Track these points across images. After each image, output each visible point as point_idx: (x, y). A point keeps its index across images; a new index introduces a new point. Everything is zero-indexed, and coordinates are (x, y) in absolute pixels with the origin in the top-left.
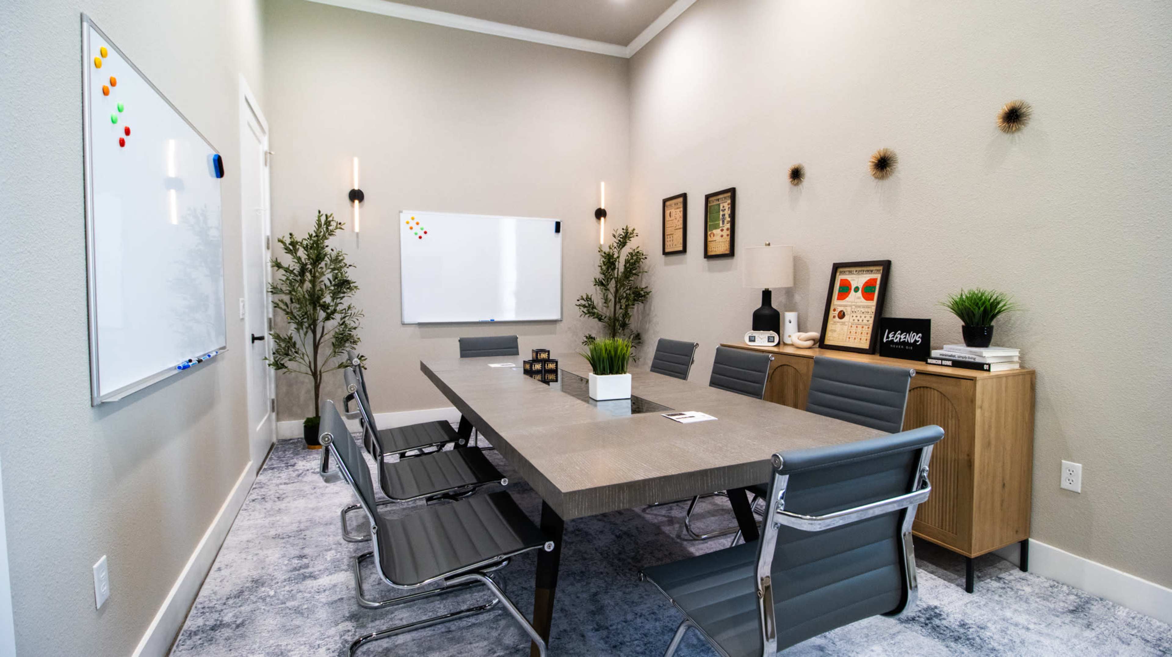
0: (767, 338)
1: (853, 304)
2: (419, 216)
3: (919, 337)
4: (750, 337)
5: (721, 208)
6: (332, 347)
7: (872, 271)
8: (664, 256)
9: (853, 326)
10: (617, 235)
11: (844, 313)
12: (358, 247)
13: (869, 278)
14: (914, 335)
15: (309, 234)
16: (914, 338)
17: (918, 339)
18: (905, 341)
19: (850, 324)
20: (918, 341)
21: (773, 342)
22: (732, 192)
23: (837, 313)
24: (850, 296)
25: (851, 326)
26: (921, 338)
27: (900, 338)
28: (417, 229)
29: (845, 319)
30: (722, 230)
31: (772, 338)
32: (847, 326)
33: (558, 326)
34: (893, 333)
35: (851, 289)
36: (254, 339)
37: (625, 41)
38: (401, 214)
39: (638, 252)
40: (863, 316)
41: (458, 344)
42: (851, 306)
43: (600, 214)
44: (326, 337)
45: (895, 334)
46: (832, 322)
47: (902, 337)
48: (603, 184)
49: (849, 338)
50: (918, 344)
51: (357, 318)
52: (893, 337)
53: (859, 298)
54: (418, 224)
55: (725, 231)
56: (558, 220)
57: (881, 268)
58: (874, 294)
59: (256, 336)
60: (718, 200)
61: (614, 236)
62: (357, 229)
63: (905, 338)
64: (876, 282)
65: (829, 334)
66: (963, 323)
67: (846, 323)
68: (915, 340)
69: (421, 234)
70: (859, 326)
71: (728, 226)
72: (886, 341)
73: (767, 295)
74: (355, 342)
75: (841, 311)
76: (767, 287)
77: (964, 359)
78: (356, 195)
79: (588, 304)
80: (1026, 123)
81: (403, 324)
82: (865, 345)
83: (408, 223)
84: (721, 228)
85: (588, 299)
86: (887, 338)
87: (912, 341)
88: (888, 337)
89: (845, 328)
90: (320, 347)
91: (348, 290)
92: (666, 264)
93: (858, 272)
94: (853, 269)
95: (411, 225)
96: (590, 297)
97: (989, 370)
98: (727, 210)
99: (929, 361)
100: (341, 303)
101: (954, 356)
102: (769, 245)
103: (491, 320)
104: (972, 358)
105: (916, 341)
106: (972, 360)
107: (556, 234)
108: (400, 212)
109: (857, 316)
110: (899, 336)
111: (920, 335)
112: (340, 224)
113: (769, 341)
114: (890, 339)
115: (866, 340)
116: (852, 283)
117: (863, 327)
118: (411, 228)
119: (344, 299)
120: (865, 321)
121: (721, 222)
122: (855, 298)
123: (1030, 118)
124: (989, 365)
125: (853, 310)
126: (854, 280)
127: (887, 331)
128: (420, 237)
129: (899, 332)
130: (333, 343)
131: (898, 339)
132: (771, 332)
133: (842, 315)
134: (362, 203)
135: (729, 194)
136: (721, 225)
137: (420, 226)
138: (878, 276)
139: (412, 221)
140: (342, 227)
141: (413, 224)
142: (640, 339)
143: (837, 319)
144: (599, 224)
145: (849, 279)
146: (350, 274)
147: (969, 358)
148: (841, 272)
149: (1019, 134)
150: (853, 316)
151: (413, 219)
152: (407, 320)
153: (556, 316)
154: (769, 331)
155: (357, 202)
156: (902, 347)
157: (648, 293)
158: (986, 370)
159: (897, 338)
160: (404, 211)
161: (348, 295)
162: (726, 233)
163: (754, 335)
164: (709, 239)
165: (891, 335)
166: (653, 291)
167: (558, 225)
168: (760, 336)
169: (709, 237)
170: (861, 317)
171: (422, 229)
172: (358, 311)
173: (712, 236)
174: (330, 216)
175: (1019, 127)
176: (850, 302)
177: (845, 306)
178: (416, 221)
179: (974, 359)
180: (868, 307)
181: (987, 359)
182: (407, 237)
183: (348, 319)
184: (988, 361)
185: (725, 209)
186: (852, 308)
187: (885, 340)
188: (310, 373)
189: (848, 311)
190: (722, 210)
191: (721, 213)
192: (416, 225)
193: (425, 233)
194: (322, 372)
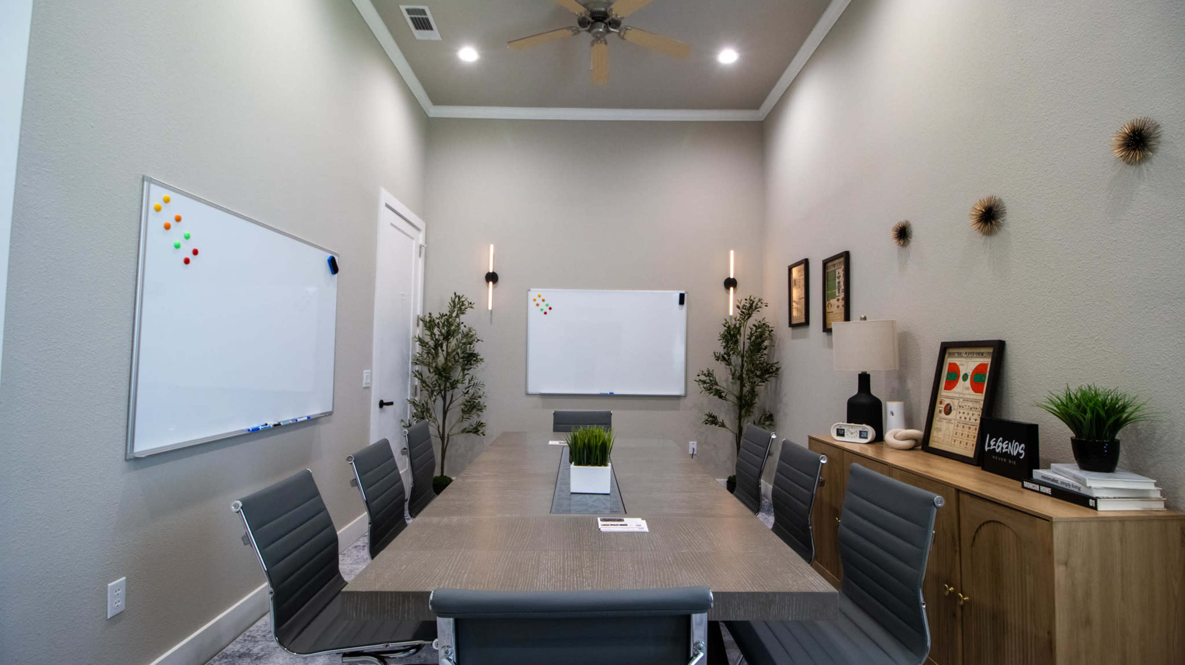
0: (858, 432)
1: (961, 396)
2: (545, 293)
3: (1022, 449)
4: (838, 430)
5: (837, 275)
6: (461, 413)
7: (982, 354)
8: (790, 328)
9: (960, 425)
10: (741, 306)
11: (951, 407)
12: (491, 323)
13: (978, 363)
14: (1017, 445)
15: (440, 314)
16: (1017, 449)
17: (1021, 452)
18: (1007, 452)
19: (956, 422)
20: (1021, 454)
21: (866, 438)
22: (846, 256)
23: (943, 406)
24: (958, 385)
25: (958, 426)
26: (1025, 450)
27: (1002, 448)
28: (543, 305)
29: (952, 415)
30: (838, 300)
31: (865, 433)
32: (953, 425)
33: (683, 402)
34: (994, 439)
35: (959, 376)
36: (382, 404)
37: (756, 105)
38: (529, 292)
39: (764, 324)
40: (971, 413)
41: (552, 417)
42: (958, 398)
43: (730, 283)
44: (455, 403)
45: (996, 441)
46: (938, 418)
47: (1005, 446)
48: (732, 253)
49: (955, 441)
50: (1022, 457)
51: (479, 387)
52: (995, 445)
53: (967, 389)
54: (543, 300)
55: (841, 301)
56: (683, 292)
57: (991, 350)
58: (984, 384)
59: (385, 401)
60: (834, 265)
61: (738, 307)
62: (490, 308)
63: (1007, 448)
64: (986, 369)
65: (934, 434)
66: (1071, 434)
67: (953, 421)
68: (1018, 452)
69: (546, 309)
70: (966, 426)
71: (842, 295)
72: (989, 450)
73: (864, 379)
74: (481, 410)
75: (948, 404)
76: (864, 370)
77: (1068, 487)
78: (492, 277)
79: (710, 379)
80: (1154, 149)
81: (528, 394)
82: (970, 453)
83: (535, 300)
84: (837, 298)
85: (709, 374)
86: (988, 447)
87: (1015, 454)
88: (989, 445)
89: (951, 426)
90: (448, 412)
91: (475, 362)
92: (794, 337)
93: (970, 355)
94: (963, 351)
95: (537, 302)
96: (711, 372)
97: (1095, 508)
98: (842, 277)
99: (1026, 484)
100: (468, 374)
101: (1056, 481)
102: (865, 319)
103: (610, 393)
104: (1076, 487)
105: (1019, 454)
106: (1076, 490)
107: (681, 306)
108: (529, 290)
109: (964, 413)
110: (1000, 444)
111: (1023, 445)
112: (471, 303)
113: (861, 437)
114: (992, 448)
115: (973, 445)
116: (961, 368)
117: (970, 428)
118: (538, 305)
119: (470, 370)
120: (973, 420)
121: (837, 291)
122: (963, 387)
123: (1159, 142)
124: (1095, 499)
125: (960, 404)
126: (963, 365)
127: (988, 436)
128: (545, 313)
129: (1001, 439)
130: (462, 409)
131: (1000, 449)
132: (864, 425)
133: (948, 410)
134: (496, 284)
135: (842, 259)
136: (837, 294)
137: (546, 302)
138: (988, 361)
139: (539, 298)
140: (473, 306)
141: (539, 301)
142: (772, 420)
143: (943, 415)
144: (728, 293)
145: (958, 363)
146: (477, 348)
147: (1073, 486)
148: (950, 354)
149: (1148, 164)
150: (960, 412)
151: (539, 296)
152: (531, 390)
153: (678, 391)
154: (862, 424)
155: (491, 283)
156: (1005, 460)
157: (777, 369)
158: (1092, 508)
159: (999, 446)
160: (532, 289)
161: (474, 367)
162: (841, 303)
163: (842, 428)
164: (828, 310)
165: (992, 443)
166: (783, 367)
167: (682, 297)
168: (850, 430)
169: (827, 308)
170: (968, 414)
171: (547, 305)
172: (480, 382)
173: (830, 306)
174: (462, 297)
175: (1144, 156)
176: (958, 393)
177: (952, 398)
178: (542, 298)
179: (1079, 489)
180: (976, 401)
181: (1094, 491)
182: (534, 313)
183: (472, 389)
184: (1095, 494)
185: (840, 276)
186: (959, 402)
187: (986, 449)
188: (439, 436)
189: (955, 404)
190: (838, 277)
191: (837, 280)
192: (541, 301)
193: (550, 309)
194: (450, 435)
